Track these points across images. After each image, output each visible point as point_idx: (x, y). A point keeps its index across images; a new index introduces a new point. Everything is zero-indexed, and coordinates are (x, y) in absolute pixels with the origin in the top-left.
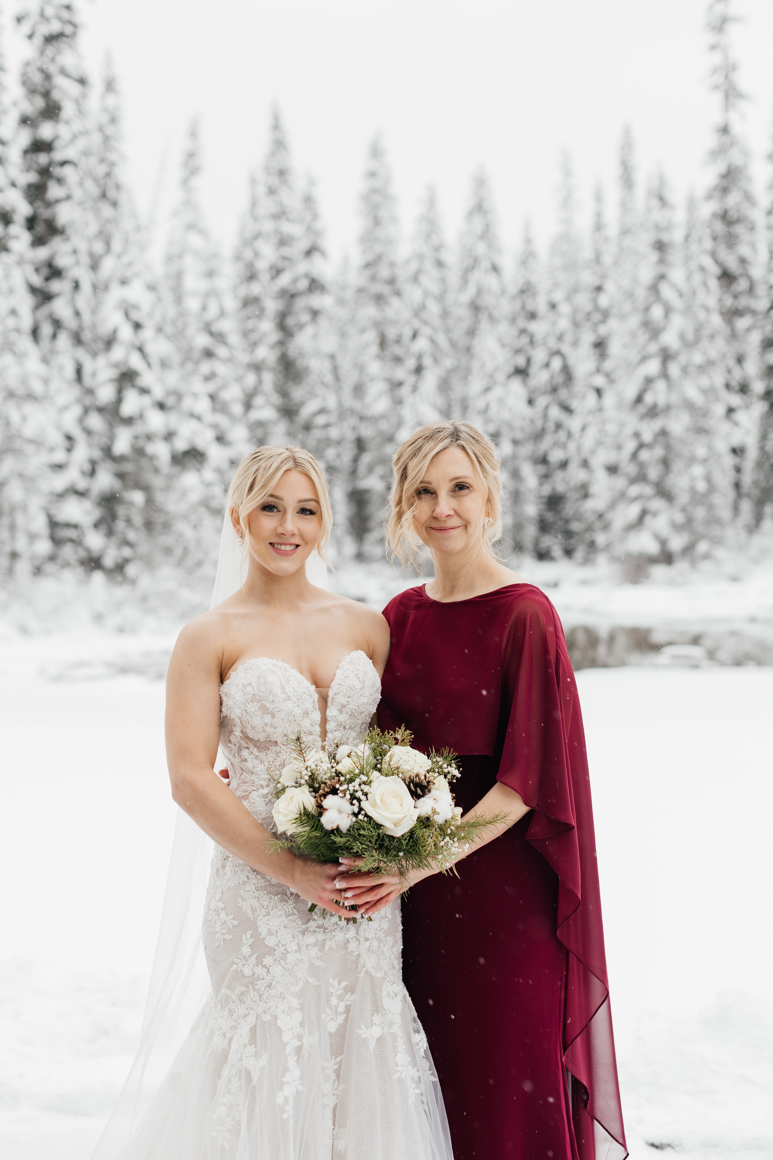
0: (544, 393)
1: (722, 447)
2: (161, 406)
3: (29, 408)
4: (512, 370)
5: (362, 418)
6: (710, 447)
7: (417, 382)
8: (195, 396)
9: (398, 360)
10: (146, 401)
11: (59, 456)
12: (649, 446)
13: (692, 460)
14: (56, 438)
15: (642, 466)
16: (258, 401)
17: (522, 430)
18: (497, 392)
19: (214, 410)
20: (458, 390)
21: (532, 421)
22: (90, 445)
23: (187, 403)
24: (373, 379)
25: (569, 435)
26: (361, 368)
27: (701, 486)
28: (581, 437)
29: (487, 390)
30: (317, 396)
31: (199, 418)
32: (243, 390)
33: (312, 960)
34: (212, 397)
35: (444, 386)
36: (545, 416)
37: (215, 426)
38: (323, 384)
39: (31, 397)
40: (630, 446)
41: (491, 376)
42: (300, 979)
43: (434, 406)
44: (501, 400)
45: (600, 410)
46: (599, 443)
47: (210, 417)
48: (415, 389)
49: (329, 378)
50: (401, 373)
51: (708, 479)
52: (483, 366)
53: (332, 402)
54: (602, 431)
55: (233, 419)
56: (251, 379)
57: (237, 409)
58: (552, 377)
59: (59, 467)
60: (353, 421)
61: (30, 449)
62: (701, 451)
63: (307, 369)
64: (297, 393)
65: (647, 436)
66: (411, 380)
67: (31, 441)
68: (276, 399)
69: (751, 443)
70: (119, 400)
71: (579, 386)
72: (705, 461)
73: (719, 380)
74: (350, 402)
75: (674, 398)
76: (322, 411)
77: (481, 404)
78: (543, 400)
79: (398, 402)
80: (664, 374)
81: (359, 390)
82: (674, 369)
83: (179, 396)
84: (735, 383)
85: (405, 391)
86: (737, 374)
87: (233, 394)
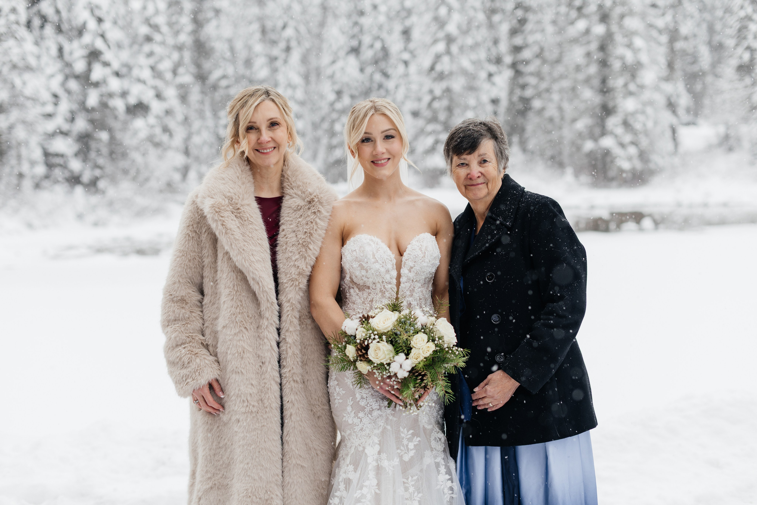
0: (370, 64)
1: (485, 99)
2: (117, 74)
3: (27, 76)
4: (349, 49)
5: (251, 80)
6: (478, 99)
7: (287, 57)
8: (141, 67)
9: (274, 43)
10: (107, 71)
11: (49, 109)
12: (439, 99)
13: (466, 108)
14: (46, 96)
15: (434, 112)
16: (182, 70)
17: (357, 88)
18: (340, 64)
19: (154, 77)
20: (313, 62)
21: (362, 83)
22: (70, 101)
23: (136, 72)
24: (257, 56)
25: (387, 91)
26: (249, 48)
28: (395, 93)
29: (333, 62)
30: (220, 67)
31: (144, 82)
32: (172, 64)
33: (388, 415)
34: (153, 68)
35: (305, 59)
36: (371, 80)
37: (155, 88)
38: (224, 59)
39: (28, 68)
40: (427, 99)
41: (335, 54)
44: (342, 70)
45: (407, 75)
46: (406, 97)
47: (152, 82)
48: (285, 62)
49: (228, 55)
50: (276, 51)
52: (330, 46)
53: (230, 71)
54: (408, 89)
55: (167, 83)
56: (176, 56)
57: (169, 76)
58: (375, 54)
59: (49, 116)
60: (243, 83)
61: (29, 103)
62: (472, 102)
63: (212, 50)
64: (207, 65)
65: (438, 92)
66: (282, 56)
67: (28, 98)
68: (193, 69)
69: (503, 96)
70: (89, 70)
71: (393, 60)
73: (482, 55)
74: (241, 70)
75: (454, 68)
76: (224, 77)
77: (329, 72)
78: (369, 70)
79: (275, 71)
80: (448, 52)
81: (248, 63)
82: (454, 49)
83: (129, 68)
84: (492, 57)
85: (279, 63)
86: (494, 52)
87: (165, 66)
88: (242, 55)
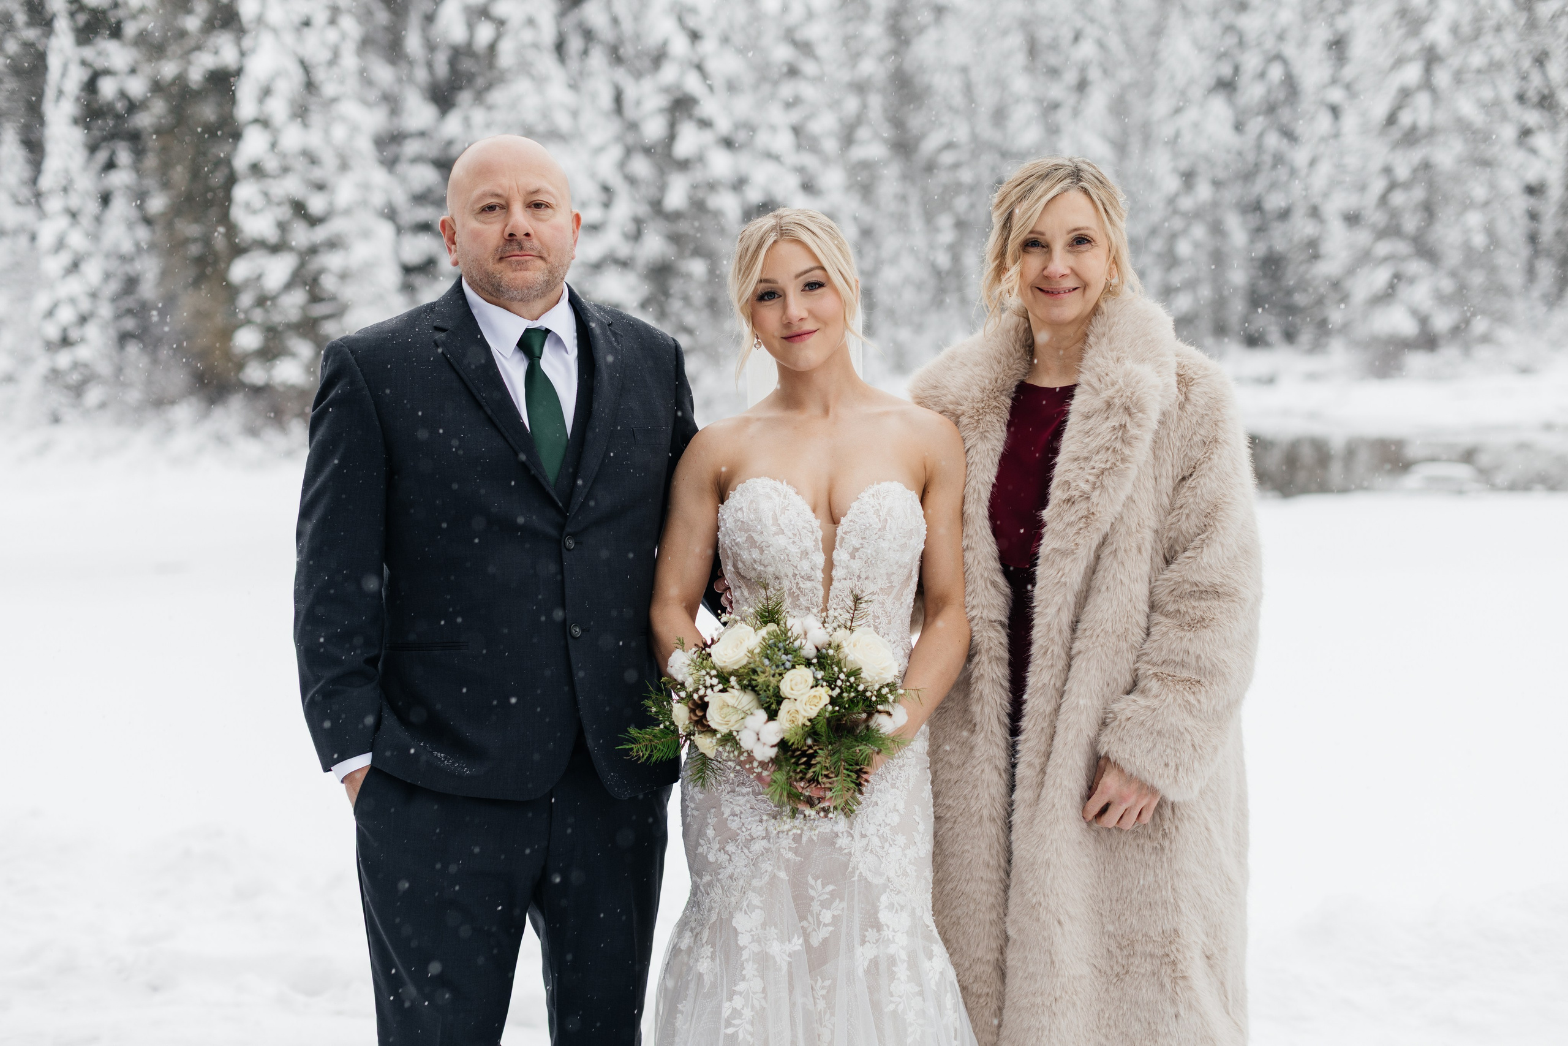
0: (1258, 114)
1: (1510, 185)
2: (728, 144)
4: (1213, 82)
5: (1005, 154)
6: (1493, 186)
7: (1080, 102)
8: (773, 128)
9: (1054, 72)
10: (707, 137)
11: (596, 213)
12: (1407, 186)
13: (1467, 205)
14: (588, 189)
15: (1394, 215)
16: (863, 133)
17: (1227, 166)
18: (1192, 114)
19: (798, 147)
20: (1137, 112)
21: (1240, 154)
22: (633, 198)
23: (763, 139)
24: (1017, 101)
25: (1293, 172)
26: (1000, 83)
27: (1479, 240)
28: (1308, 175)
29: (1178, 111)
30: (941, 125)
31: (777, 159)
32: (841, 120)
33: (781, 850)
34: (796, 130)
35: (1119, 107)
36: (1259, 147)
37: (801, 170)
38: (951, 108)
39: (554, 135)
40: (1378, 185)
41: (1183, 93)
42: (766, 871)
43: (1104, 136)
44: (1196, 126)
45: (1336, 135)
46: (1334, 184)
47: (792, 157)
48: (1076, 113)
49: (958, 100)
50: (1056, 91)
51: (1490, 231)
52: (1172, 78)
53: (962, 133)
54: (1340, 167)
55: (825, 159)
56: (851, 104)
57: (830, 145)
58: (1269, 92)
59: (593, 228)
60: (988, 159)
62: (1479, 192)
63: (928, 90)
64: (916, 121)
65: (1402, 172)
66: (1071, 100)
68: (887, 132)
69: (1554, 178)
70: (671, 137)
71: (1307, 103)
72: (1486, 204)
73: (1507, 89)
74: (987, 132)
75: (1442, 118)
76: (949, 146)
77: (1166, 131)
78: (1256, 124)
79: (1053, 131)
80: (1427, 84)
81: (1000, 116)
82: (1442, 77)
83: (750, 128)
84: (1532, 95)
85: (1062, 116)
86: (1536, 80)
87: (825, 124)
88: (987, 98)
